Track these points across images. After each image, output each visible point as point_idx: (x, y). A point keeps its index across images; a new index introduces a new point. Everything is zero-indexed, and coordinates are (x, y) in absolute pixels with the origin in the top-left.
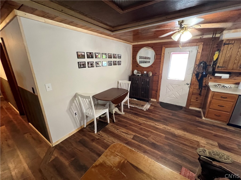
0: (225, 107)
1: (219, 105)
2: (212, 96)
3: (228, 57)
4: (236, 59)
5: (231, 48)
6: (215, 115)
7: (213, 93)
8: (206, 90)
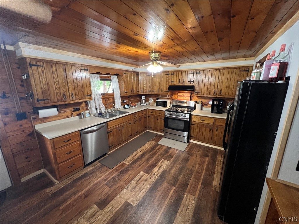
0: (74, 150)
1: (67, 153)
2: (52, 146)
3: (45, 85)
4: (56, 87)
5: (43, 72)
6: (69, 167)
7: (52, 141)
8: (35, 138)
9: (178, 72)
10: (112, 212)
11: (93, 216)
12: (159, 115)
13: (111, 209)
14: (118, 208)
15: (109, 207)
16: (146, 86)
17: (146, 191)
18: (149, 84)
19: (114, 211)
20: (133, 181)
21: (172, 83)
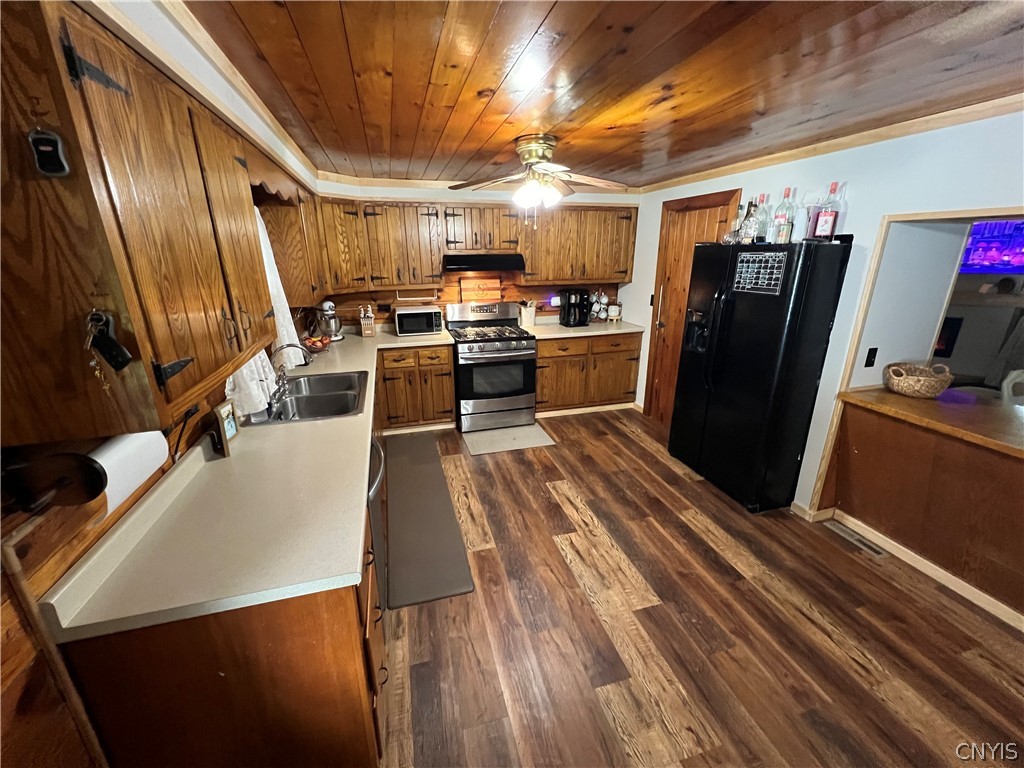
9: (468, 211)
10: (651, 654)
11: (638, 705)
12: (430, 361)
13: (640, 653)
14: (647, 637)
15: (628, 654)
16: (350, 260)
17: (627, 561)
18: (358, 252)
19: (650, 650)
20: (574, 569)
21: (452, 246)
